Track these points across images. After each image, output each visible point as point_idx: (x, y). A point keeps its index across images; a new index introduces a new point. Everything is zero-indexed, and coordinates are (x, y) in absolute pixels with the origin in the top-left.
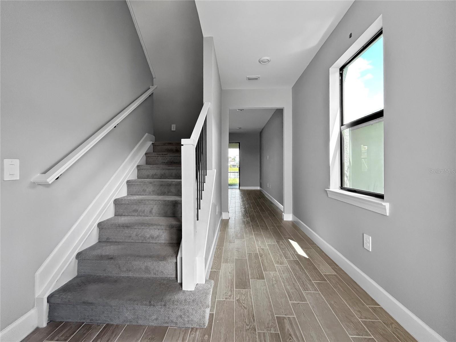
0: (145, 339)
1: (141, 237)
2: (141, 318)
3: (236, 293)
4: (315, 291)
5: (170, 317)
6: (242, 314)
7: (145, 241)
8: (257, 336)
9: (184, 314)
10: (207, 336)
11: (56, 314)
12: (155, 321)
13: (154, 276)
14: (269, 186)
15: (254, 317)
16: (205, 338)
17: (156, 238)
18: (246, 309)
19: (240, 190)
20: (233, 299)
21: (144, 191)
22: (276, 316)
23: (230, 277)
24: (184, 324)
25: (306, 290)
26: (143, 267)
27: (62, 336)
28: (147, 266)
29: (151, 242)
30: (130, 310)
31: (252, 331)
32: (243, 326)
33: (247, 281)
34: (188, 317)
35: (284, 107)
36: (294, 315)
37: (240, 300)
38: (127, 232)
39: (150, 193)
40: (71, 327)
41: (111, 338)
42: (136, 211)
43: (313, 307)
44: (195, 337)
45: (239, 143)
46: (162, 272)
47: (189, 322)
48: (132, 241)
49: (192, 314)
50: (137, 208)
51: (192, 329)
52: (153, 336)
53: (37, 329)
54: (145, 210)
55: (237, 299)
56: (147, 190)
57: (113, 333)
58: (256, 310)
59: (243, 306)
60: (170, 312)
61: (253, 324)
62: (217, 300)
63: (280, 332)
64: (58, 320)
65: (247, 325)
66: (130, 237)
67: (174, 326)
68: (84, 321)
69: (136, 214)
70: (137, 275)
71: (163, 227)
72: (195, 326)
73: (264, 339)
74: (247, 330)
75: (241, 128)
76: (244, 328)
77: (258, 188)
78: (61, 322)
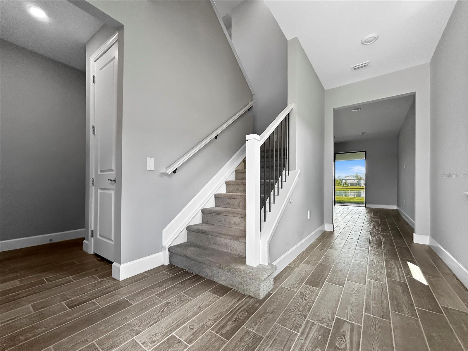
0: (214, 289)
1: (228, 222)
2: (216, 277)
3: (302, 287)
4: (413, 316)
5: (234, 282)
6: (299, 302)
7: (230, 226)
8: (305, 322)
9: (244, 282)
10: (258, 304)
11: (172, 260)
12: (224, 282)
13: (231, 252)
14: (406, 203)
15: (311, 308)
16: (256, 305)
17: (238, 225)
18: (306, 301)
19: (366, 208)
20: (298, 290)
21: (237, 189)
22: (336, 317)
23: (304, 275)
24: (244, 291)
25: (397, 310)
26: (224, 243)
27: (172, 272)
28: (226, 243)
29: (235, 227)
30: (209, 268)
31: (301, 317)
32: (295, 310)
33: (321, 282)
34: (247, 285)
35: (415, 92)
36: (361, 324)
37: (303, 293)
38: (219, 217)
39: (242, 191)
40: (178, 270)
41: (195, 282)
42: (228, 204)
43: (395, 328)
44: (248, 302)
45: (365, 152)
46: (236, 249)
47: (247, 290)
48: (222, 225)
49: (250, 284)
50: (229, 202)
51: (249, 296)
52: (220, 290)
53: (163, 265)
54: (235, 204)
55: (301, 291)
56: (240, 189)
57: (198, 279)
58: (316, 305)
59: (304, 298)
60: (234, 278)
61: (306, 312)
62: (281, 286)
63: (333, 329)
64: (173, 264)
65: (299, 311)
66: (221, 222)
67: (237, 290)
68: (185, 269)
69: (228, 206)
70: (220, 249)
71: (242, 216)
72: (251, 295)
73: (311, 326)
74: (296, 314)
75: (365, 133)
76: (295, 312)
77: (395, 207)
78: (175, 266)
